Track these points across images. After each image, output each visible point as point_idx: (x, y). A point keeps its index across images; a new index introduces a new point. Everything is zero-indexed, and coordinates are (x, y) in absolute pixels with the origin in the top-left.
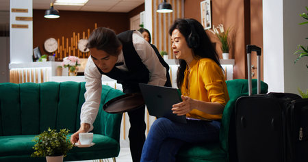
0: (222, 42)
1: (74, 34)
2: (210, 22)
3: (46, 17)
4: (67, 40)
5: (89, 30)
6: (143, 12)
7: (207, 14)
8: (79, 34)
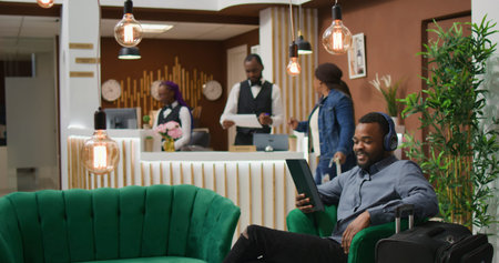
0: (387, 99)
1: (145, 73)
2: (364, 67)
3: (121, 57)
4: (135, 82)
5: (166, 68)
6: (257, 47)
7: (359, 55)
8: (151, 74)
